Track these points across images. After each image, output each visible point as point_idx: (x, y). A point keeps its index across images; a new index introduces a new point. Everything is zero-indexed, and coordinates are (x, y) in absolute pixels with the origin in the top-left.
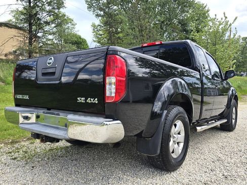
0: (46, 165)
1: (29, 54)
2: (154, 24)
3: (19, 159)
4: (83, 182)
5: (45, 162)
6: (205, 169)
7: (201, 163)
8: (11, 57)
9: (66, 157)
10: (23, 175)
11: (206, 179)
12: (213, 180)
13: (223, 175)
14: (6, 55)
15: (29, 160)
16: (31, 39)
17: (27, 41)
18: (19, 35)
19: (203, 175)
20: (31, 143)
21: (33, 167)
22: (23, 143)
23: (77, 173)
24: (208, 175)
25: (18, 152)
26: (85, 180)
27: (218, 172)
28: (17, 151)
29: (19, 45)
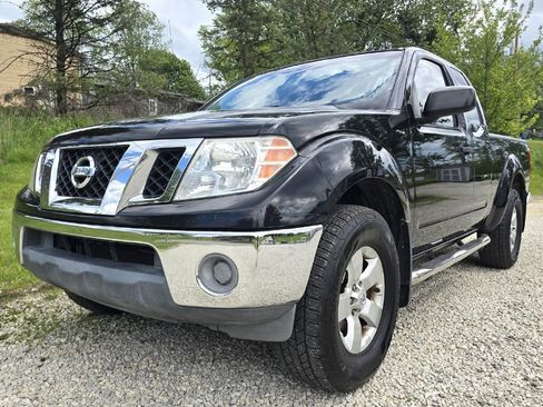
0: (77, 355)
1: (59, 92)
2: (340, 24)
3: (11, 338)
4: (166, 400)
5: (75, 346)
6: (477, 364)
7: (465, 347)
8: (19, 101)
9: (129, 332)
10: (14, 383)
11: (484, 389)
12: (501, 394)
13: (526, 379)
14: (8, 97)
15: (36, 341)
16: (61, 59)
17: (54, 65)
18: (35, 50)
19: (474, 379)
20: (49, 298)
21: (43, 360)
22: (29, 299)
23: (151, 375)
24: (488, 379)
25: (14, 320)
26: (171, 394)
27: (513, 372)
28: (10, 317)
29: (35, 74)
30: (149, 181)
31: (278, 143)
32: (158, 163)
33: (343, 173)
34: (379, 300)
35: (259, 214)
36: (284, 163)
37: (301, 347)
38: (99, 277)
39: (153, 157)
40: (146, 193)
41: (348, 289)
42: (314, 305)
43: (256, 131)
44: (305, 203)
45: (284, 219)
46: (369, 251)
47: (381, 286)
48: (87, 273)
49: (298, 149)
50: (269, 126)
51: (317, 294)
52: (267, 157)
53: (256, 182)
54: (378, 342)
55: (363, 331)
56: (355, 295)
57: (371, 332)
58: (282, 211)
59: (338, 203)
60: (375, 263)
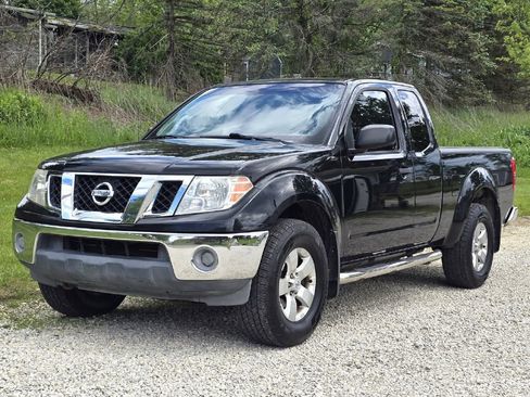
30: (156, 202)
31: (241, 180)
32: (162, 190)
33: (287, 194)
34: (312, 288)
35: (230, 224)
36: (245, 193)
37: (254, 310)
38: (121, 266)
39: (159, 186)
40: (154, 210)
41: (287, 277)
42: (263, 282)
43: (228, 172)
44: (259, 217)
45: (245, 228)
46: (303, 251)
47: (313, 278)
48: (108, 264)
49: (254, 184)
50: (237, 169)
51: (265, 274)
52: (236, 188)
53: (228, 204)
54: (310, 317)
55: (299, 309)
56: (292, 281)
57: (305, 310)
58: (243, 223)
59: (280, 217)
60: (308, 260)
